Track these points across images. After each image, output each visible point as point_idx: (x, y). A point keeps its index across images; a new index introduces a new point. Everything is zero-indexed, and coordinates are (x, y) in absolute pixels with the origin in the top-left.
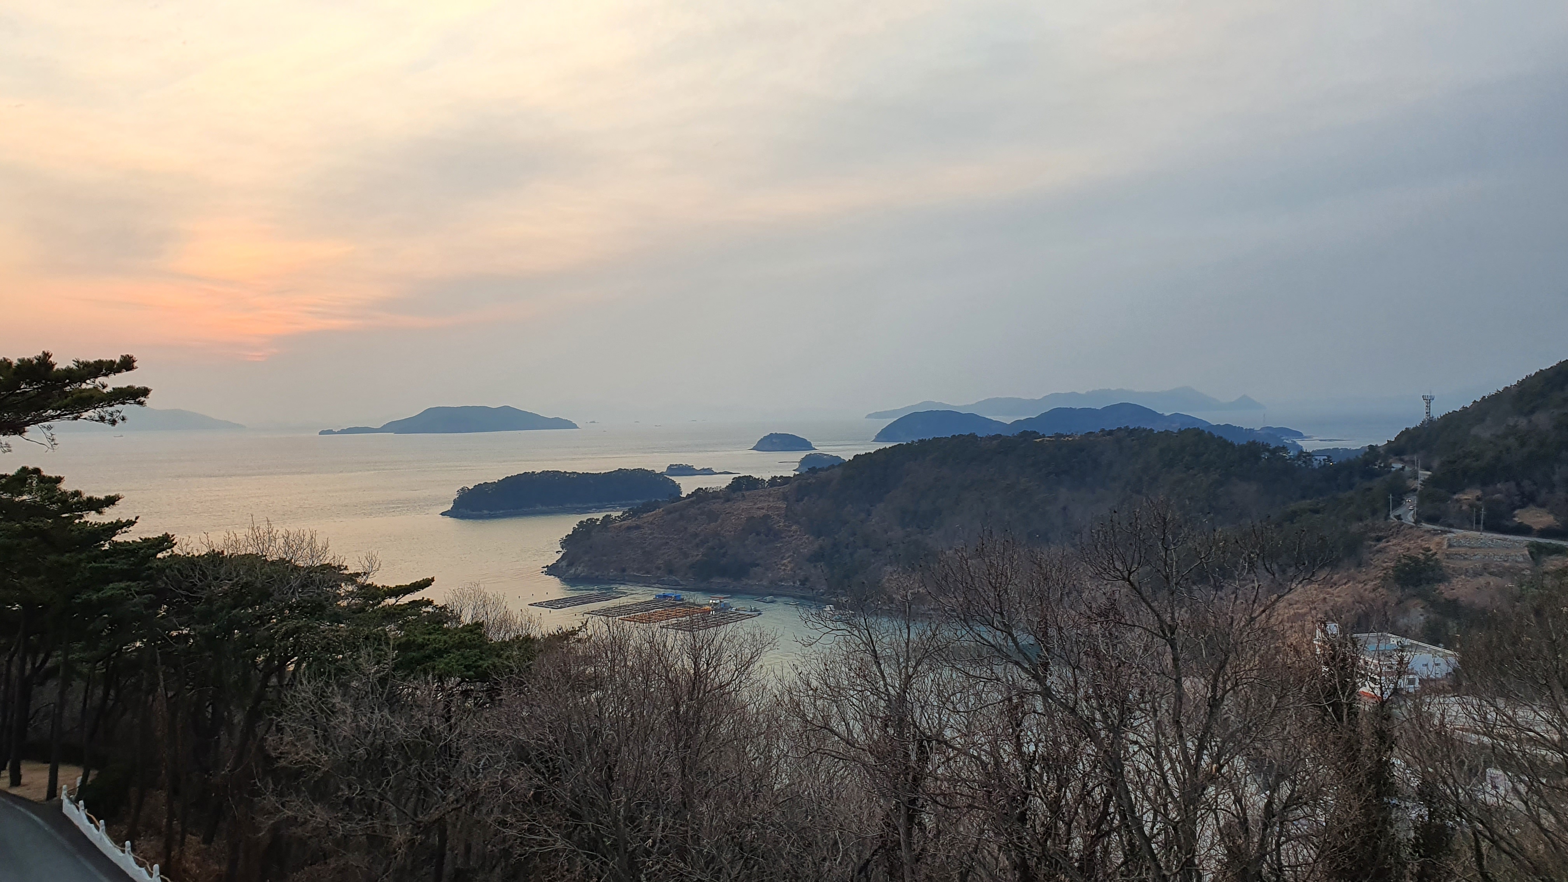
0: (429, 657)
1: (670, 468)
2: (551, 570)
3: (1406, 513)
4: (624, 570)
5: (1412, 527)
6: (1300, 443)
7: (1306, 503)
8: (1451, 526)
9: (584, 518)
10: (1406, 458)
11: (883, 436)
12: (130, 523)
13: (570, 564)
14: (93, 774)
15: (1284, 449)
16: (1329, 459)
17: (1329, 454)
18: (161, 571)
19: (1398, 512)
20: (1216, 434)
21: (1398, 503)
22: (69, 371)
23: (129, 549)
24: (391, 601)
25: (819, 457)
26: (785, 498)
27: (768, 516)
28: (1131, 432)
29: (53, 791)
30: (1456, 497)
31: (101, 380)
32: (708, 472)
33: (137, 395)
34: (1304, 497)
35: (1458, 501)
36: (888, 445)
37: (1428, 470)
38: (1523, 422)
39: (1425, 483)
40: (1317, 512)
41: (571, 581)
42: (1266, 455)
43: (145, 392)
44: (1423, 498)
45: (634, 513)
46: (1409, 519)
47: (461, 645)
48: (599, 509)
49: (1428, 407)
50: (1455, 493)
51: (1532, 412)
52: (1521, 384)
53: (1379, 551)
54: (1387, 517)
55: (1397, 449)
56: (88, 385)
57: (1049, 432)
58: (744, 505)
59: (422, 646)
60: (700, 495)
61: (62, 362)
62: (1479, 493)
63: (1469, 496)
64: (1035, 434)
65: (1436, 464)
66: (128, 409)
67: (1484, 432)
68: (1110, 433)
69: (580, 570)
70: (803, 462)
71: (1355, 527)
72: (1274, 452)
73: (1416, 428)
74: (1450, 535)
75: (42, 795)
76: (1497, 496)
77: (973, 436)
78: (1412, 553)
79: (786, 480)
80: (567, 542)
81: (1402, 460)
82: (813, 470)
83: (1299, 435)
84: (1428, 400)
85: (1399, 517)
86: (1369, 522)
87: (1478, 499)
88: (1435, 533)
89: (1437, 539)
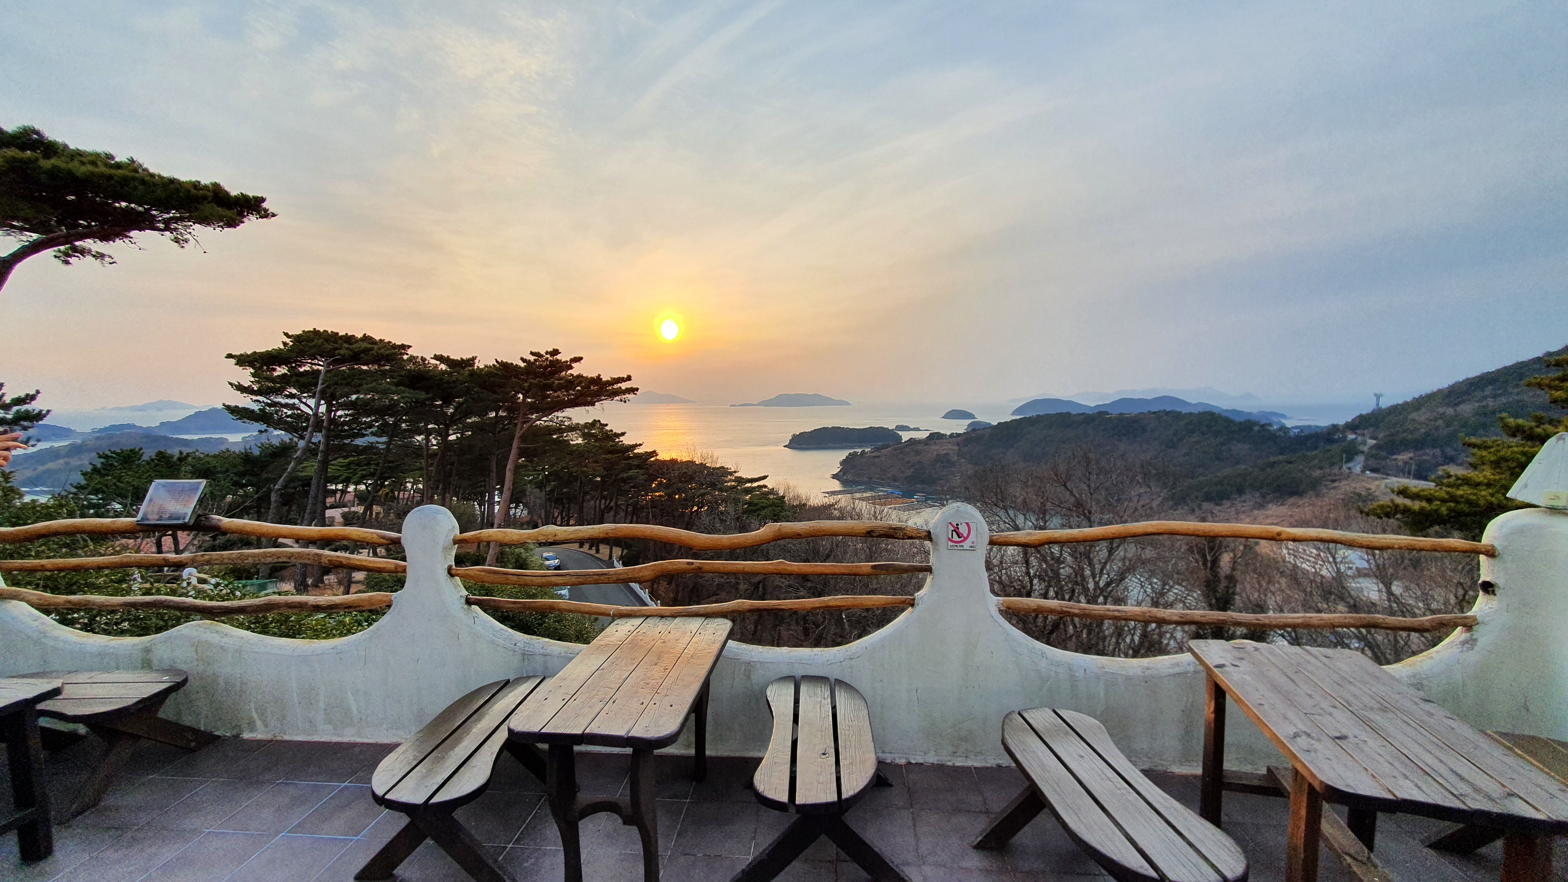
0: (758, 510)
1: (897, 427)
2: (834, 477)
3: (1355, 466)
4: (871, 478)
5: (1358, 475)
6: (1284, 421)
7: (1281, 458)
8: (1388, 475)
9: (852, 451)
10: (1359, 432)
11: (1016, 412)
12: (640, 445)
13: (844, 474)
14: (625, 551)
15: (1270, 425)
16: (1302, 431)
17: (1302, 428)
18: (651, 466)
19: (1350, 465)
20: (1224, 414)
21: (1350, 459)
22: (608, 381)
23: (639, 456)
24: (749, 485)
25: (979, 423)
26: (958, 444)
27: (948, 454)
28: (1168, 413)
29: (611, 557)
30: (1394, 457)
31: (619, 385)
32: (917, 429)
33: (633, 390)
34: (1281, 454)
35: (1394, 460)
36: (1018, 417)
37: (1374, 439)
38: (1450, 411)
39: (1372, 448)
40: (1291, 463)
41: (844, 482)
42: (1256, 428)
43: (637, 389)
44: (1369, 456)
45: (877, 449)
46: (1358, 469)
47: (773, 505)
48: (860, 447)
49: (1378, 400)
50: (1394, 454)
51: (1457, 404)
52: (1450, 387)
53: (1334, 488)
54: (1341, 468)
55: (1352, 426)
56: (615, 386)
57: (1115, 412)
58: (937, 447)
59: (756, 504)
60: (912, 441)
61: (605, 378)
62: (1411, 455)
63: (1403, 457)
64: (1107, 413)
65: (1381, 435)
66: (630, 396)
67: (1421, 416)
68: (1154, 413)
69: (849, 477)
70: (969, 425)
71: (1317, 473)
72: (1263, 426)
73: (1368, 414)
74: (1387, 481)
75: (607, 558)
76: (1425, 458)
77: (1068, 414)
78: (1358, 491)
79: (959, 435)
80: (843, 463)
81: (1356, 433)
82: (974, 430)
83: (1284, 416)
84: (1378, 397)
85: (1349, 468)
86: (1327, 470)
87: (1411, 459)
88: (1376, 479)
89: (1377, 483)
